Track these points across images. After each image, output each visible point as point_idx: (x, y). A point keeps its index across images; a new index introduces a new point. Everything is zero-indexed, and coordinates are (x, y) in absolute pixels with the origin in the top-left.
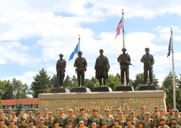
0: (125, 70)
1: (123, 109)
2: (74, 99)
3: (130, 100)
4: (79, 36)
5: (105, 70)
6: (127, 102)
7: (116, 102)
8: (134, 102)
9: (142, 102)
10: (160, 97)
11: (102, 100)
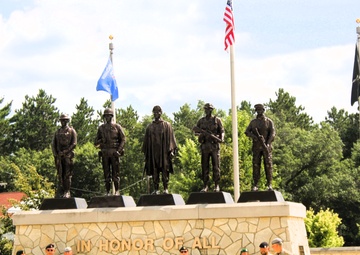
0: (211, 154)
1: (202, 244)
2: (96, 223)
3: (217, 223)
4: (111, 38)
5: (165, 156)
6: (211, 229)
7: (188, 228)
8: (226, 228)
9: (243, 227)
10: (280, 217)
11: (156, 224)
